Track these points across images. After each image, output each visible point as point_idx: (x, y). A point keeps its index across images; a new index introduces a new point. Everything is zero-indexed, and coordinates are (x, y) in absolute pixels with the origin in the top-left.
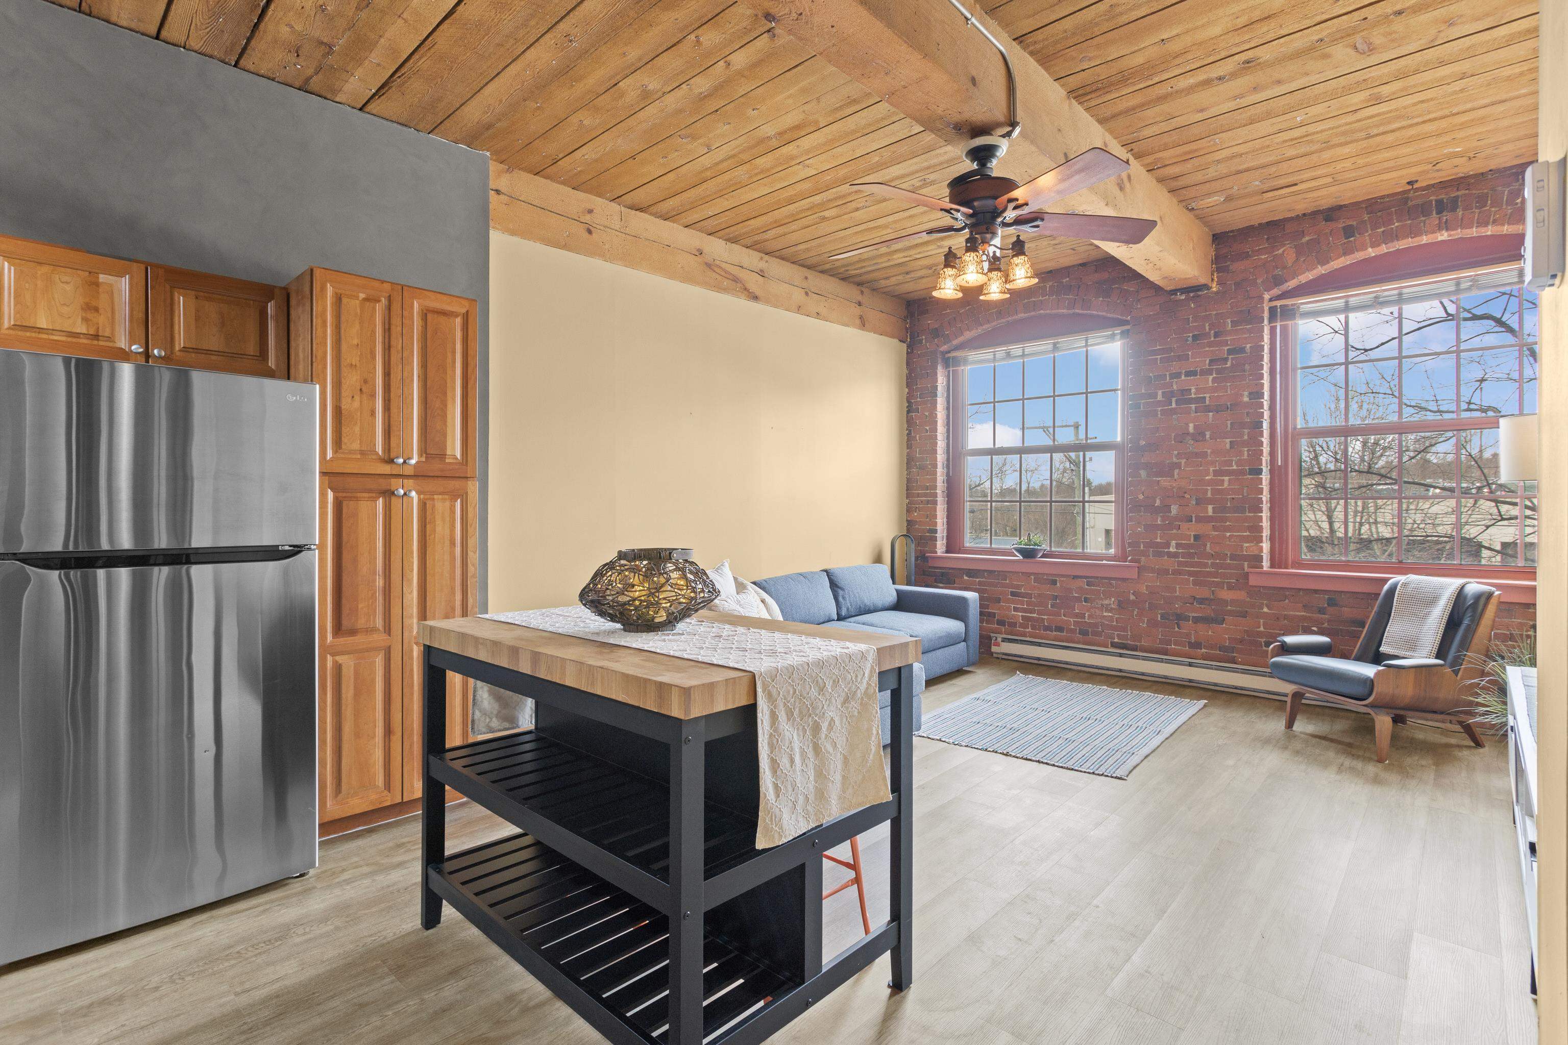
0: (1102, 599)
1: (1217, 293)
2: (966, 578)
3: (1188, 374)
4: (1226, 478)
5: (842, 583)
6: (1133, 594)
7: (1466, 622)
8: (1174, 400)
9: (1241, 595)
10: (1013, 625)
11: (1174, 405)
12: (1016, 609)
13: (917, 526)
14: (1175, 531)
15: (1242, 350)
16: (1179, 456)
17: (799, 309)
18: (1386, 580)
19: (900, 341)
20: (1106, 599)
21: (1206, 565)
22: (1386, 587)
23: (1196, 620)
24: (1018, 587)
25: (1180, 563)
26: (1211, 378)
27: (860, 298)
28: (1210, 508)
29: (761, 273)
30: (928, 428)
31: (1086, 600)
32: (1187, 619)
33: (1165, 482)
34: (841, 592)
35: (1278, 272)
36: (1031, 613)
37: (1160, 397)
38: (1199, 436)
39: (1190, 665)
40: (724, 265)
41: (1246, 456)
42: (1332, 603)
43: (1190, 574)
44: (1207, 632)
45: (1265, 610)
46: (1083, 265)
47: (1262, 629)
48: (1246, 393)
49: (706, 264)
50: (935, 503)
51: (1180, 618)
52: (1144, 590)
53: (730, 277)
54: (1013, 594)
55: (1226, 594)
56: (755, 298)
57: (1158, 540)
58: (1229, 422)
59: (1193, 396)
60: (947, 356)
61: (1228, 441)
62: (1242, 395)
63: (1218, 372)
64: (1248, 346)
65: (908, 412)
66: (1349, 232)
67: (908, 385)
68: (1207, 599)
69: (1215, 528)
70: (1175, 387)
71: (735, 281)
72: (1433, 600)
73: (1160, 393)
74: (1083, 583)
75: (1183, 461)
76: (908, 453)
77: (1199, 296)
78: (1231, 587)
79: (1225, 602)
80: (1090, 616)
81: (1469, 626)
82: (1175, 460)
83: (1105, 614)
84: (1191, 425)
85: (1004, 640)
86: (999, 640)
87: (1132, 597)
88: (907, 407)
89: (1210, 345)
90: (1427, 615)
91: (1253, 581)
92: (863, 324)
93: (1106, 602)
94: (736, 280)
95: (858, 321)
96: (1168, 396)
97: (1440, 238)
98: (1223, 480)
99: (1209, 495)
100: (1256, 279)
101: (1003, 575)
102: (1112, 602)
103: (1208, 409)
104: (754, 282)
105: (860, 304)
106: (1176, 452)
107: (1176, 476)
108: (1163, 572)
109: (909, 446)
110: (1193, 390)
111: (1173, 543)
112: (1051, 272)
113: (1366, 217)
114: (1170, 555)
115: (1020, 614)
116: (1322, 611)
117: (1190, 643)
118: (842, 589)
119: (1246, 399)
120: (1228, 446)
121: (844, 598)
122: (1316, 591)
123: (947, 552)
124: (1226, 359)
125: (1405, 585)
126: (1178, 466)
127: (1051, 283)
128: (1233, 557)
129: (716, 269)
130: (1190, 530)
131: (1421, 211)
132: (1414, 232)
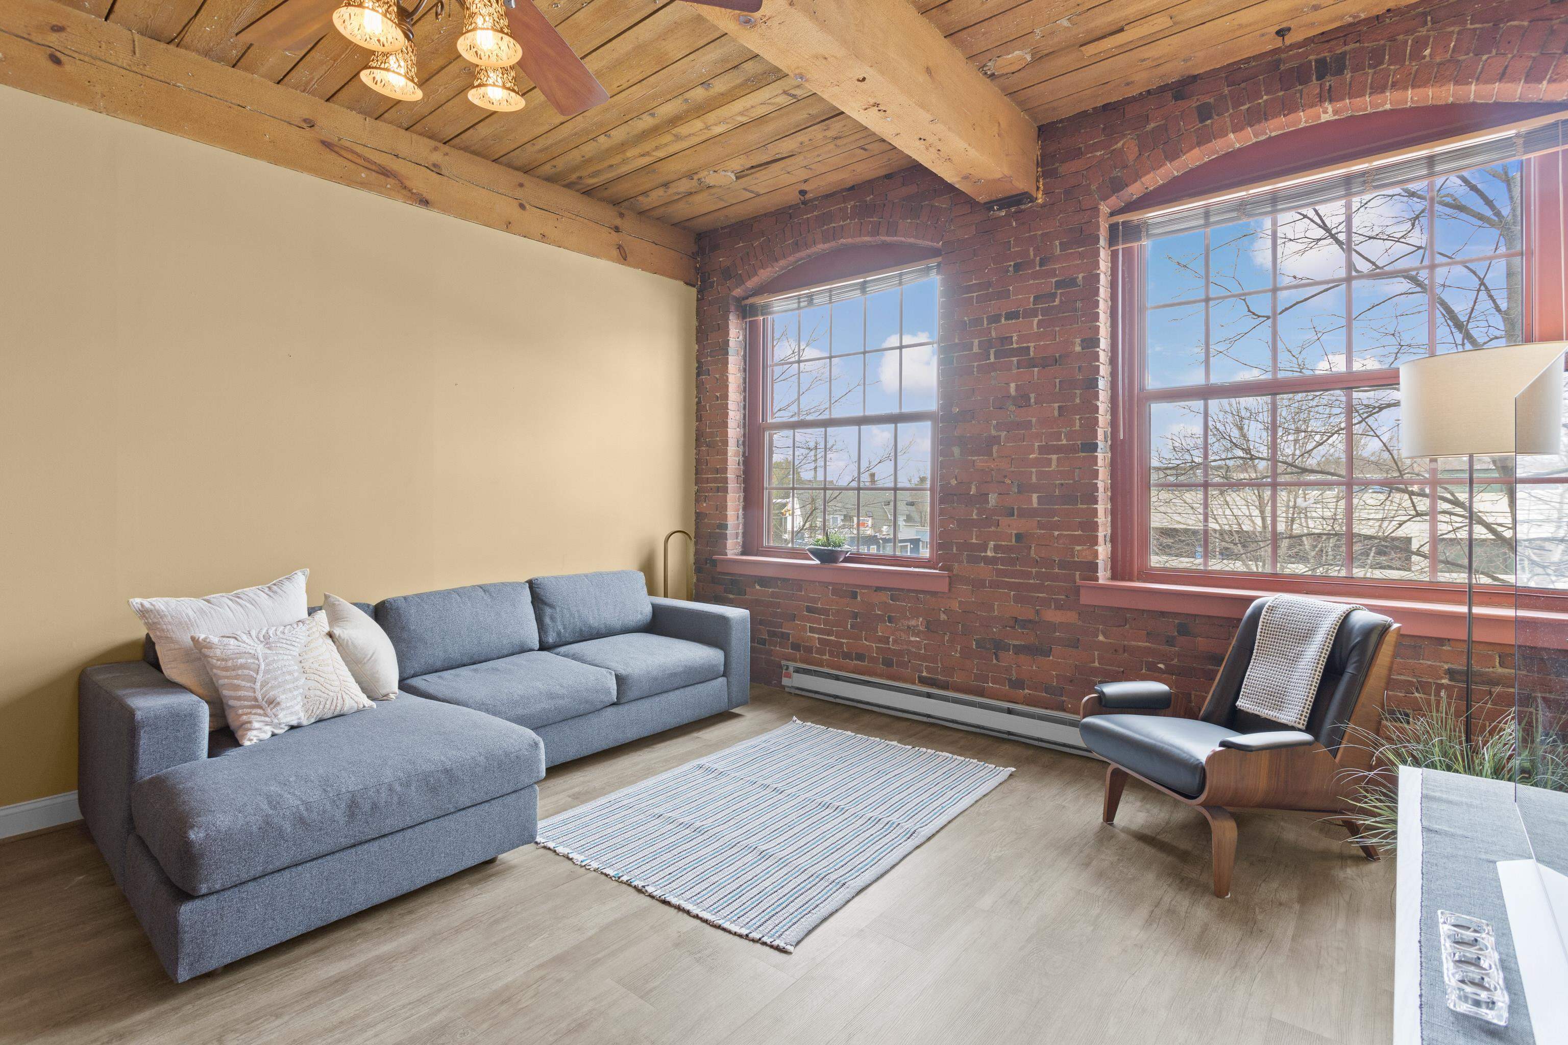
0: (908, 619)
1: (1043, 206)
2: (758, 587)
3: (1009, 316)
4: (1054, 457)
5: (550, 597)
6: (944, 612)
7: (1350, 670)
8: (992, 351)
9: (1070, 617)
10: (809, 650)
11: (992, 360)
12: (812, 630)
13: (706, 520)
14: (993, 529)
15: (1073, 282)
16: (998, 427)
17: (508, 226)
18: (1251, 599)
19: (687, 284)
20: (912, 618)
21: (1028, 575)
22: (1249, 611)
23: (1018, 650)
24: (815, 600)
25: (1000, 573)
26: (1036, 320)
27: (618, 222)
28: (1035, 497)
29: (436, 169)
30: (718, 394)
31: (890, 620)
32: (1006, 648)
33: (980, 461)
34: (548, 611)
35: (1117, 173)
36: (828, 635)
37: (976, 349)
38: (1022, 400)
39: (1010, 711)
40: (359, 149)
41: (1077, 428)
42: (1183, 630)
43: (1011, 586)
44: (1029, 666)
45: (1101, 638)
46: (888, 176)
47: (1097, 664)
48: (1078, 341)
49: (324, 143)
50: (726, 490)
51: (999, 646)
52: (955, 606)
53: (374, 168)
54: (809, 609)
55: (1052, 616)
56: (425, 202)
57: (974, 541)
58: (1057, 381)
59: (1015, 346)
60: (744, 303)
61: (1056, 405)
62: (1073, 344)
63: (1045, 312)
64: (1081, 276)
65: (698, 375)
66: (1204, 112)
67: (698, 341)
68: (1030, 621)
69: (1041, 526)
70: (993, 334)
71: (383, 174)
72: (1306, 635)
73: (976, 342)
74: (885, 597)
75: (1003, 434)
76: (697, 427)
77: (1021, 211)
78: (1059, 607)
79: (1053, 627)
80: (895, 641)
81: (1354, 677)
82: (993, 433)
83: (912, 639)
84: (1013, 385)
85: (798, 670)
86: (791, 669)
87: (943, 617)
88: (697, 368)
89: (1035, 276)
90: (1299, 655)
91: (1086, 598)
92: (623, 256)
93: (913, 623)
94: (385, 172)
95: (615, 253)
96: (986, 346)
97: (1324, 117)
98: (1051, 459)
99: (1034, 479)
100: (1089, 185)
101: (798, 584)
102: (919, 622)
103: (1032, 364)
104: (421, 180)
105: (617, 229)
106: (995, 422)
107: (995, 455)
108: (978, 584)
109: (699, 418)
110: (1015, 338)
111: (992, 544)
112: (852, 188)
113: (1226, 90)
114: (987, 560)
115: (817, 636)
116: (1170, 642)
117: (1010, 680)
118: (552, 606)
119: (1078, 349)
120: (1056, 413)
121: (553, 619)
122: (1163, 614)
123: (743, 553)
124: (1054, 295)
125: (1272, 609)
126: (996, 440)
127: (852, 203)
128: (1063, 565)
129: (343, 152)
130: (1012, 526)
131: (1300, 75)
132: (1289, 107)
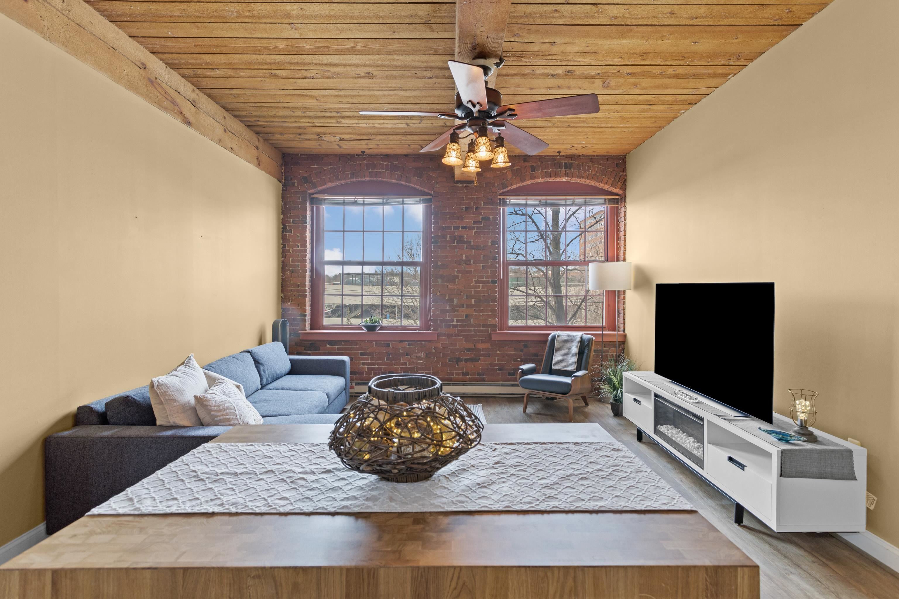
0: (417, 353)
1: (477, 186)
2: (328, 346)
3: (463, 228)
4: (481, 285)
5: (262, 361)
6: (434, 349)
7: (586, 352)
8: (456, 241)
9: (487, 346)
10: (362, 373)
11: (455, 244)
12: (363, 364)
13: (290, 312)
14: (456, 313)
15: (488, 219)
16: (458, 272)
17: (219, 141)
18: (549, 334)
19: (279, 181)
20: (419, 353)
21: (471, 331)
22: (550, 337)
23: (467, 361)
24: (366, 349)
25: (459, 331)
26: (474, 231)
27: (257, 143)
28: (473, 300)
29: (194, 104)
30: (299, 244)
31: (408, 355)
32: (461, 360)
33: (451, 286)
34: (261, 367)
35: (504, 181)
36: (373, 365)
37: (448, 239)
38: (467, 262)
39: (464, 385)
40: (164, 86)
41: (489, 274)
42: (526, 346)
43: (464, 336)
44: (471, 366)
45: (498, 352)
46: (406, 156)
47: (496, 362)
48: (490, 241)
49: (149, 79)
50: (305, 296)
51: (459, 360)
52: (440, 346)
53: (170, 99)
54: (361, 354)
55: (481, 346)
56: (189, 123)
57: (448, 318)
58: (482, 256)
59: (465, 240)
60: (312, 196)
61: (482, 265)
62: (488, 242)
63: (478, 228)
64: (491, 217)
65: (283, 232)
66: (533, 169)
67: (283, 213)
68: (472, 349)
69: (475, 311)
70: (456, 234)
71: (173, 103)
72: (571, 343)
73: (448, 236)
74: (405, 345)
75: (460, 275)
76: (283, 261)
77: (467, 187)
78: (482, 342)
79: (479, 350)
80: (410, 364)
81: (587, 354)
82: (456, 274)
83: (419, 362)
84: (464, 256)
85: (357, 384)
86: (354, 384)
87: (434, 351)
88: (282, 228)
89: (473, 213)
90: (570, 349)
91: (494, 338)
92: (259, 164)
93: (420, 355)
95: (256, 161)
96: (453, 238)
97: (564, 180)
98: (479, 286)
99: (473, 293)
100: (495, 183)
101: (355, 342)
102: (422, 354)
103: (472, 248)
104: (188, 110)
105: (257, 148)
106: (456, 270)
107: (456, 283)
108: (449, 336)
110: (465, 237)
111: (455, 320)
112: (387, 155)
113: (539, 163)
114: (454, 326)
115: (366, 366)
116: (521, 351)
117: (463, 373)
118: (263, 365)
119: (490, 244)
120: (481, 268)
121: (264, 371)
122: (519, 341)
123: (311, 329)
124: (481, 222)
125: (558, 336)
126: (458, 277)
127: (387, 162)
128: (484, 326)
129: (157, 87)
130: (463, 312)
131: (559, 166)
132: (557, 175)
